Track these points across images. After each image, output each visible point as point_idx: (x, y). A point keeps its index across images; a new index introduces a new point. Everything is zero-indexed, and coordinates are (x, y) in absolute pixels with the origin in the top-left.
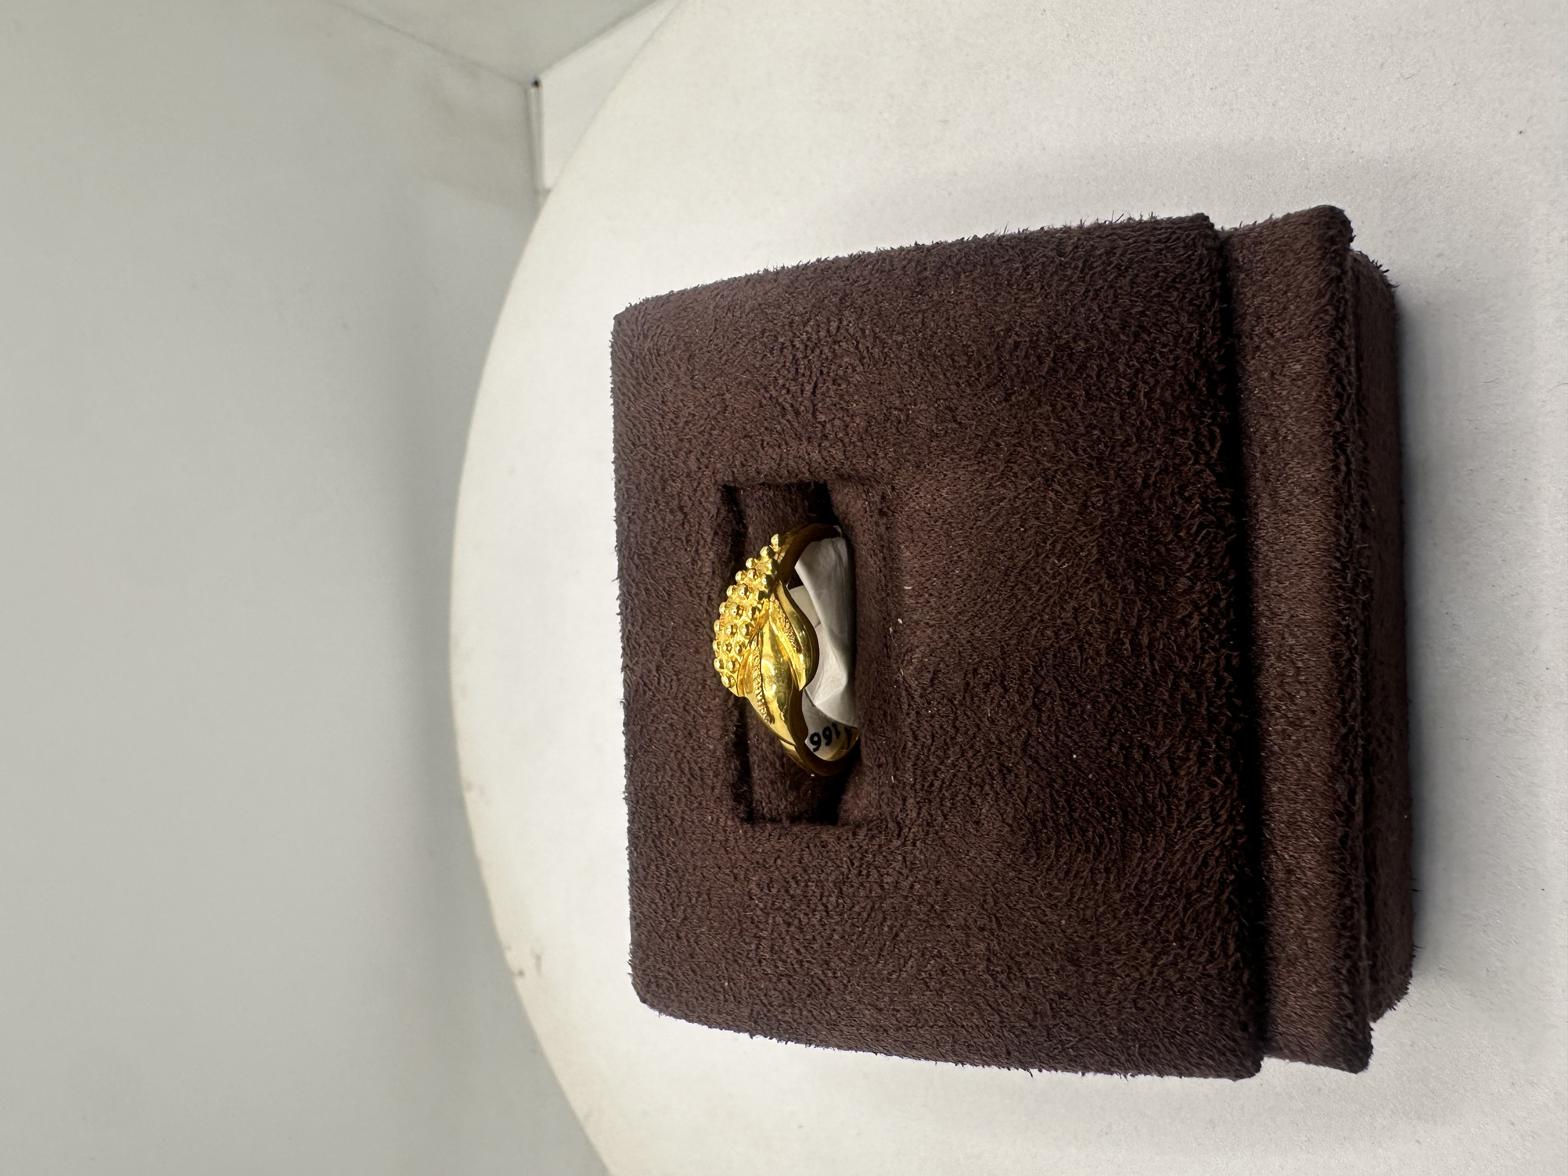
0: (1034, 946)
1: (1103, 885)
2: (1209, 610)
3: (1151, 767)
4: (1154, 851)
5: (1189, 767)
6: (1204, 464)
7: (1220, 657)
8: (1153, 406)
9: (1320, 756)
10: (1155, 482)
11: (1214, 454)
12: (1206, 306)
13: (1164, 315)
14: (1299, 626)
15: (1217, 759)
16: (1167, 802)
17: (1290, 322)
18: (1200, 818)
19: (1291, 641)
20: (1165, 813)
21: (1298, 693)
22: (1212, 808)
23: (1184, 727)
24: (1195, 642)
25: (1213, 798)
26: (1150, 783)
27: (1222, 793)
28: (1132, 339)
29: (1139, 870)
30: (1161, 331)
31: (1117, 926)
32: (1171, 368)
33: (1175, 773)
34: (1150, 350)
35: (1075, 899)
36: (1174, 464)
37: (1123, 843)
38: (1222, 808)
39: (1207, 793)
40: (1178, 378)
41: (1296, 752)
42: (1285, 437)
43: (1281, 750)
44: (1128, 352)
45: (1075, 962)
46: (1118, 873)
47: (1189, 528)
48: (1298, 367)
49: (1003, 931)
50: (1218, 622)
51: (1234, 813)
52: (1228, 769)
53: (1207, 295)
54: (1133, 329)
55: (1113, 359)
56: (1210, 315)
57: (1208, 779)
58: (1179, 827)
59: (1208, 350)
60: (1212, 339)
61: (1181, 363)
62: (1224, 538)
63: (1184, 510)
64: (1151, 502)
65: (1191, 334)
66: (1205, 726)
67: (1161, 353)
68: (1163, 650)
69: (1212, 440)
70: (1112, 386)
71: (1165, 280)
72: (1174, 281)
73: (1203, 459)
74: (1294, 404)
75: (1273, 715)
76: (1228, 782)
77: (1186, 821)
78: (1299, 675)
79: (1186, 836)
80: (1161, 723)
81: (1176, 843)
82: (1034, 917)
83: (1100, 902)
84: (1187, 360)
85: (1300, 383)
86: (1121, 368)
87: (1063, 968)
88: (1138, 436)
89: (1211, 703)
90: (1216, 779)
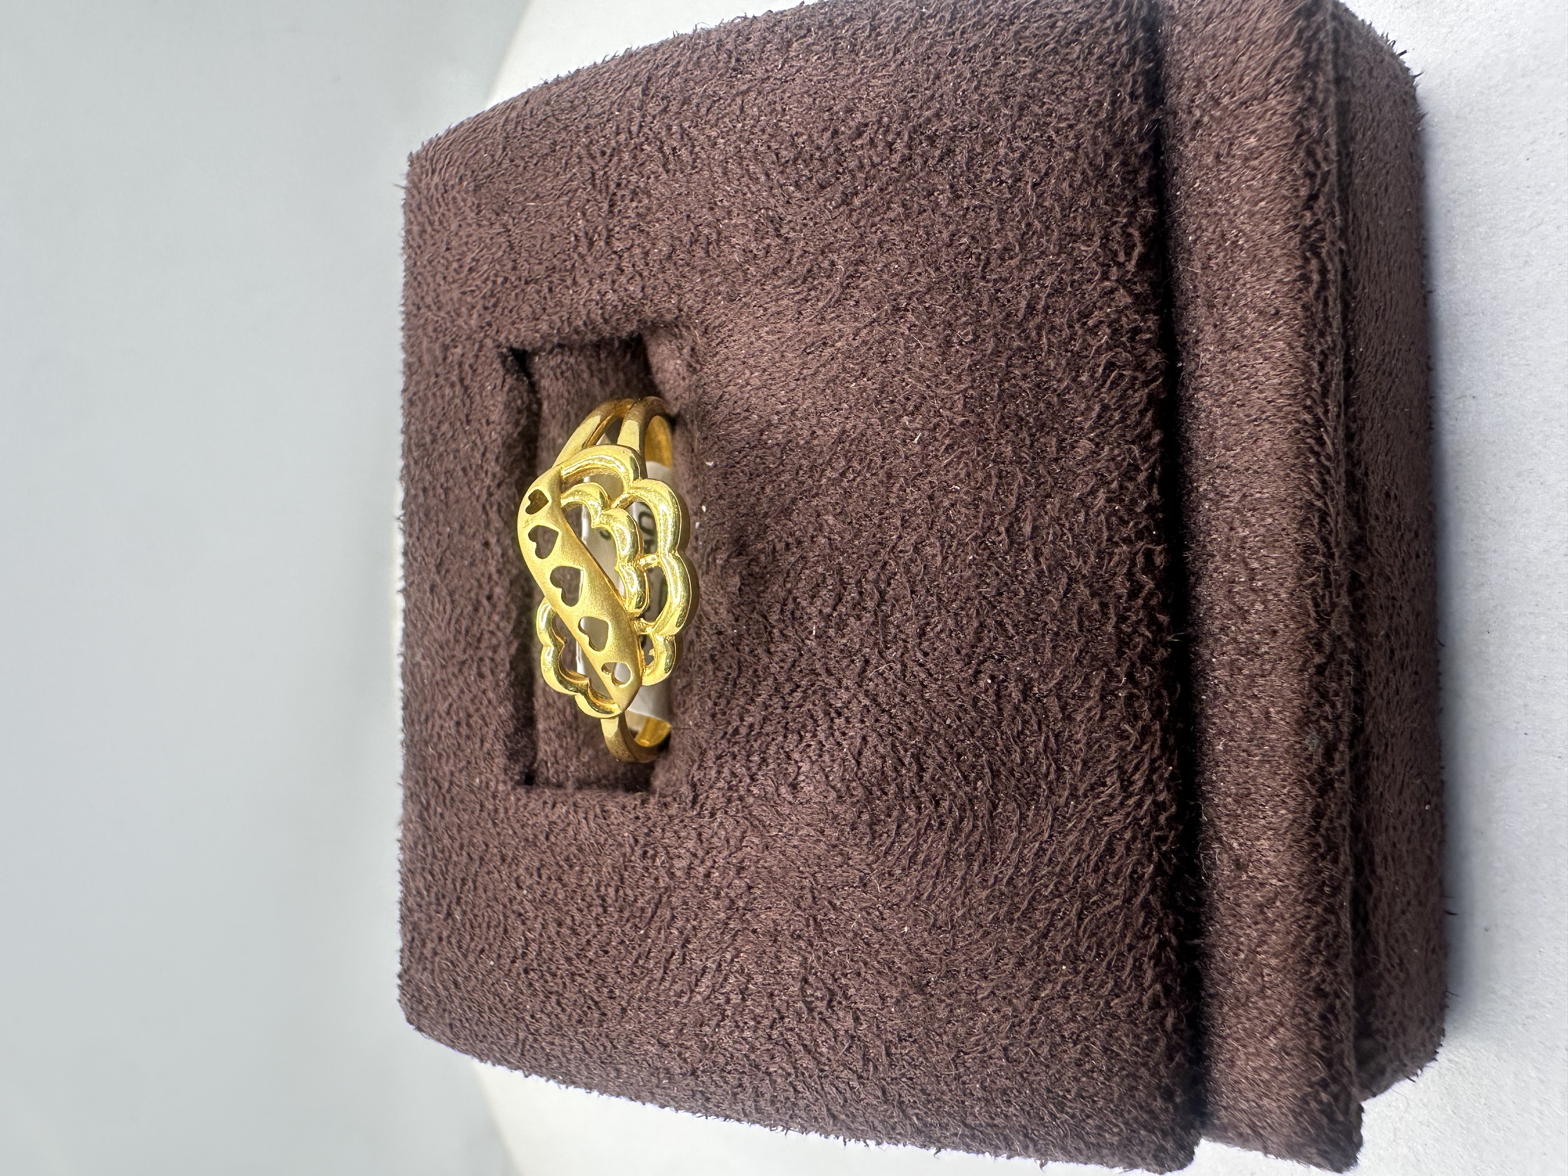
0: (866, 964)
1: (964, 879)
2: (1121, 487)
3: (1033, 709)
4: (1036, 830)
5: (1089, 710)
6: (1117, 281)
7: (1136, 553)
8: (1046, 204)
9: (1282, 697)
10: (1047, 308)
11: (1131, 267)
12: (1123, 65)
13: (1064, 77)
14: (1254, 510)
15: (1130, 698)
16: (1056, 761)
17: (1241, 81)
18: (1104, 784)
19: (1243, 532)
20: (1052, 776)
21: (1253, 605)
22: (1121, 769)
23: (1081, 651)
24: (1100, 530)
25: (1123, 755)
26: (1032, 733)
27: (1136, 748)
28: (1016, 114)
29: (1015, 856)
30: (1060, 102)
31: (982, 937)
32: (1069, 149)
33: (1069, 718)
34: (1041, 126)
35: (924, 897)
36: (1073, 282)
37: (992, 818)
38: (1137, 768)
39: (1114, 747)
40: (1079, 162)
41: (1249, 693)
42: (1234, 243)
43: (1227, 689)
44: (1013, 131)
45: (921, 989)
46: (985, 861)
47: (1093, 371)
48: (1253, 141)
49: (825, 939)
50: (1134, 502)
51: (1155, 777)
52: (1146, 715)
53: (1124, 50)
54: (1018, 99)
55: (990, 143)
56: (1128, 77)
57: (1117, 727)
58: (1073, 795)
59: (1125, 124)
60: (1131, 109)
61: (1086, 142)
62: (1146, 384)
63: (1086, 346)
64: (1039, 335)
65: (1100, 104)
66: (1112, 650)
67: (1057, 131)
68: (1053, 542)
69: (1129, 250)
70: (989, 176)
71: (1065, 30)
72: (1077, 32)
73: (1114, 273)
74: (1248, 194)
75: (1217, 640)
76: (1145, 732)
77: (1082, 788)
78: (1252, 579)
79: (1084, 810)
80: (1049, 645)
81: (1069, 820)
82: (867, 921)
83: (959, 901)
84: (1094, 138)
85: (1255, 163)
86: (1002, 152)
87: (905, 996)
88: (1023, 246)
89: (1122, 619)
90: (1127, 727)
